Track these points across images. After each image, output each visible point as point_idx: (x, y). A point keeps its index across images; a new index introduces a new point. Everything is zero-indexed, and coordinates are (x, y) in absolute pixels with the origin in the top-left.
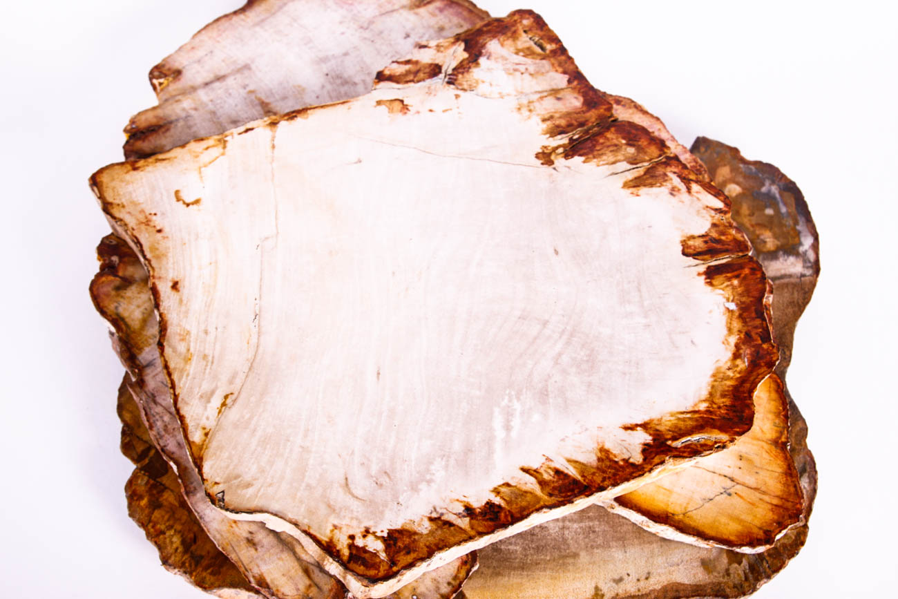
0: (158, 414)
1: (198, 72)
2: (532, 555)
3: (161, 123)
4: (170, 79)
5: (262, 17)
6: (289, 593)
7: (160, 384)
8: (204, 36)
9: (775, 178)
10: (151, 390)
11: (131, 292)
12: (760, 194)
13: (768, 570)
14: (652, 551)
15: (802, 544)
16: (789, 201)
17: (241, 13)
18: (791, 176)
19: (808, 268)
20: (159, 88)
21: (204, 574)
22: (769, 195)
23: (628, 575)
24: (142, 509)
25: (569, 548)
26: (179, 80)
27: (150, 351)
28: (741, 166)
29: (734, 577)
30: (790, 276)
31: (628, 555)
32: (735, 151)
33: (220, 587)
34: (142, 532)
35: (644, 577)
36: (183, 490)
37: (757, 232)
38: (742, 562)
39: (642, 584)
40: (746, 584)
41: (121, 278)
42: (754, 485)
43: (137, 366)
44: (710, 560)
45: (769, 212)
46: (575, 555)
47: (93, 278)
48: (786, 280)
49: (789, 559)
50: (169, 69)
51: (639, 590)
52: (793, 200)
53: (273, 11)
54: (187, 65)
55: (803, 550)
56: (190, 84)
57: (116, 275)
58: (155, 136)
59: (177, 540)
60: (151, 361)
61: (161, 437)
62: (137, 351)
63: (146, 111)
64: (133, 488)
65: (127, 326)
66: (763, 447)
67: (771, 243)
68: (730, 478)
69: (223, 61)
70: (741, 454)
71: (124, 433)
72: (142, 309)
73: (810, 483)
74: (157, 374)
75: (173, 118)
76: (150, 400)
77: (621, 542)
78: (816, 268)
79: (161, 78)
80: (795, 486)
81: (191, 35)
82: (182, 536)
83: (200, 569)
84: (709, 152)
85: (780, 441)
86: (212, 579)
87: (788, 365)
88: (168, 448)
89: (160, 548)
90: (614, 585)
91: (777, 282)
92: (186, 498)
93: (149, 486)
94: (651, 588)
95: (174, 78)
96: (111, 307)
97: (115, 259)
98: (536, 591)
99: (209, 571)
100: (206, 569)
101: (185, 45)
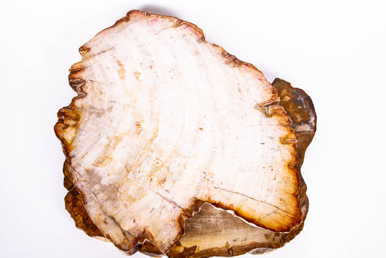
0: (75, 174)
1: (96, 49)
2: (205, 230)
3: (82, 68)
4: (86, 51)
5: (120, 29)
6: (118, 241)
7: (77, 164)
8: (99, 36)
9: (303, 95)
10: (73, 166)
11: (68, 130)
12: (297, 100)
13: (288, 239)
14: (248, 231)
15: (301, 230)
16: (307, 104)
17: (113, 28)
18: (309, 94)
19: (312, 129)
20: (82, 55)
21: (90, 231)
22: (300, 102)
23: (239, 239)
24: (70, 207)
25: (218, 228)
26: (89, 52)
27: (73, 152)
28: (291, 89)
29: (276, 241)
30: (305, 132)
31: (239, 231)
32: (289, 84)
33: (95, 236)
34: (70, 215)
35: (244, 240)
36: (83, 202)
37: (295, 115)
38: (279, 235)
39: (243, 242)
40: (280, 244)
41: (65, 124)
42: (285, 210)
43: (69, 157)
44: (268, 235)
45: (300, 107)
46: (220, 231)
47: (55, 124)
48: (303, 133)
49: (296, 235)
50: (86, 48)
51: (242, 244)
52: (309, 103)
53: (124, 27)
54: (92, 47)
55: (301, 232)
56: (93, 53)
57: (63, 124)
58: (79, 72)
59: (81, 218)
60: (74, 155)
61: (76, 183)
62: (69, 151)
63: (77, 63)
64: (67, 199)
65: (66, 142)
66: (289, 196)
67: (299, 118)
68: (276, 207)
69: (105, 45)
70: (281, 198)
71: (65, 179)
72: (72, 136)
73: (306, 208)
74: (76, 160)
75: (86, 66)
76: (73, 169)
77: (237, 227)
78: (315, 129)
79: (83, 51)
80: (300, 211)
81: (94, 36)
82: (83, 217)
83: (88, 229)
84: (280, 84)
85: (296, 194)
86: (93, 233)
87: (302, 165)
88: (78, 187)
89: (75, 221)
90: (233, 242)
91: (301, 134)
92: (84, 205)
93: (72, 199)
94: (246, 244)
95: (88, 51)
96: (61, 135)
97: (63, 117)
98: (205, 243)
99: (92, 230)
100: (91, 229)
101: (92, 39)
